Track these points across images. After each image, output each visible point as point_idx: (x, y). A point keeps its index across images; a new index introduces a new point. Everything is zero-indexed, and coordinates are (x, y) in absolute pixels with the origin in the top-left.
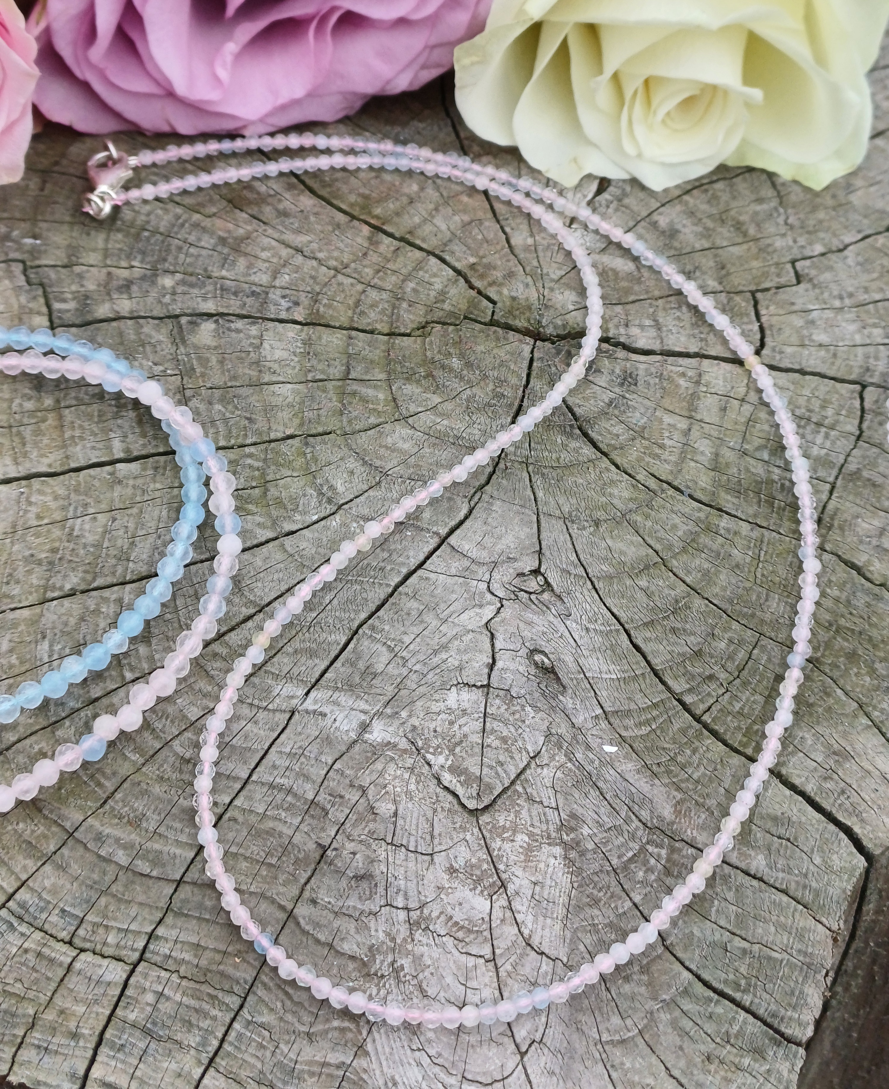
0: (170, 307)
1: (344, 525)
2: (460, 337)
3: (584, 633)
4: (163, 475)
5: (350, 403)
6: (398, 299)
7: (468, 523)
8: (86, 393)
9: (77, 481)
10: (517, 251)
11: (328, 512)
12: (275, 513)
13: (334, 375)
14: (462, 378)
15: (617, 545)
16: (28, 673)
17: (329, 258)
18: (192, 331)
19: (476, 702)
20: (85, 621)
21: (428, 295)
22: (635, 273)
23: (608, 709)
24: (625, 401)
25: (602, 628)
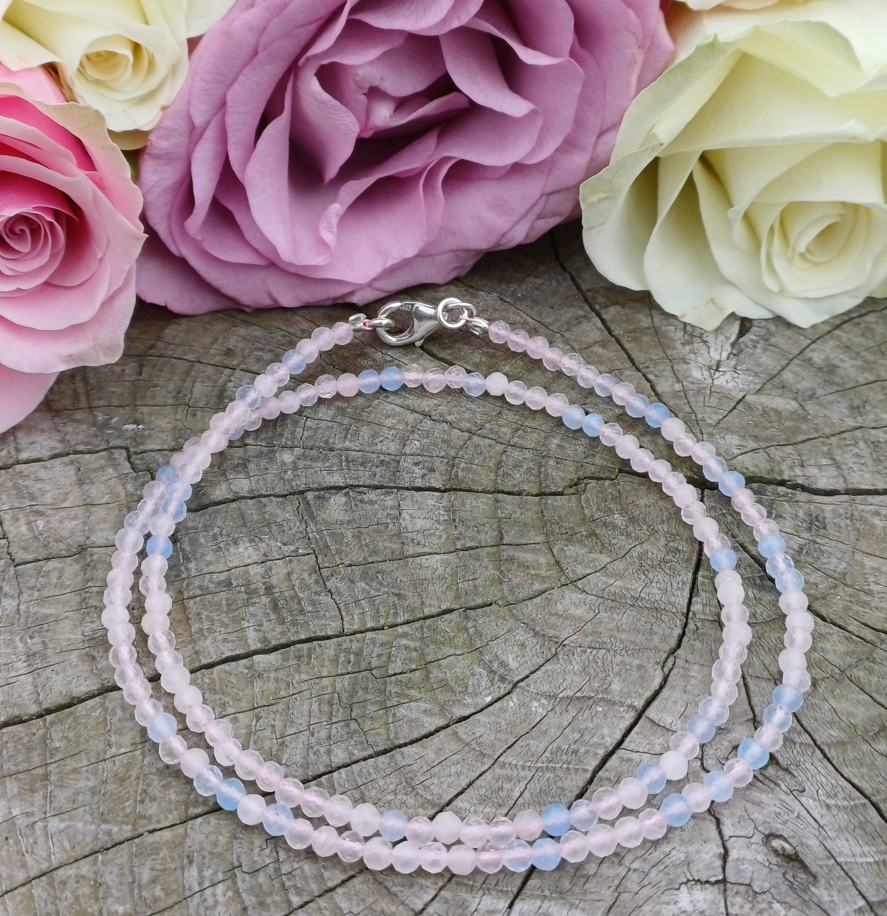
0: (294, 483)
1: (522, 705)
2: (619, 492)
3: (824, 811)
4: (308, 664)
5: (509, 570)
6: (543, 457)
7: (665, 693)
8: (211, 581)
9: (210, 679)
10: (665, 399)
11: (503, 692)
12: (441, 698)
13: (486, 541)
14: (628, 535)
15: (842, 706)
16: (176, 907)
17: (460, 420)
18: (320, 507)
19: (713, 902)
20: (236, 838)
21: (576, 450)
22: (800, 412)
23: (873, 899)
24: (817, 546)
25: (845, 803)
